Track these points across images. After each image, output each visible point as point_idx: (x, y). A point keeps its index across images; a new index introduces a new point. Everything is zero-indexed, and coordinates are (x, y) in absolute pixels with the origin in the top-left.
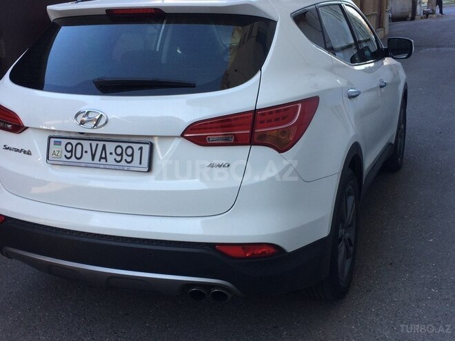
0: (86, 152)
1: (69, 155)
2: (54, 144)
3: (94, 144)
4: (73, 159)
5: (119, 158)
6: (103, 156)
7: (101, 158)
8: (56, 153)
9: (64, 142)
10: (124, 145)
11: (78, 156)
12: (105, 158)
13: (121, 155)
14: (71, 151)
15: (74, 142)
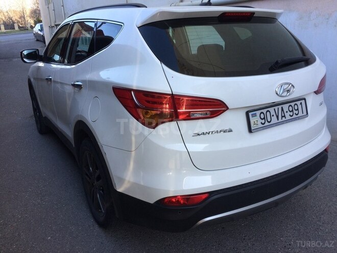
0: (273, 116)
1: (263, 121)
2: (252, 117)
3: (276, 108)
4: (267, 124)
5: (291, 114)
6: (283, 115)
7: (282, 117)
8: (256, 122)
9: (258, 113)
10: (293, 104)
11: (269, 120)
12: (284, 116)
13: (292, 111)
14: (264, 118)
15: (264, 111)
